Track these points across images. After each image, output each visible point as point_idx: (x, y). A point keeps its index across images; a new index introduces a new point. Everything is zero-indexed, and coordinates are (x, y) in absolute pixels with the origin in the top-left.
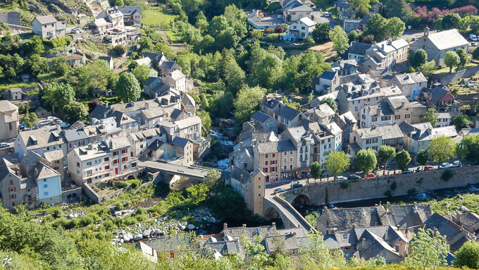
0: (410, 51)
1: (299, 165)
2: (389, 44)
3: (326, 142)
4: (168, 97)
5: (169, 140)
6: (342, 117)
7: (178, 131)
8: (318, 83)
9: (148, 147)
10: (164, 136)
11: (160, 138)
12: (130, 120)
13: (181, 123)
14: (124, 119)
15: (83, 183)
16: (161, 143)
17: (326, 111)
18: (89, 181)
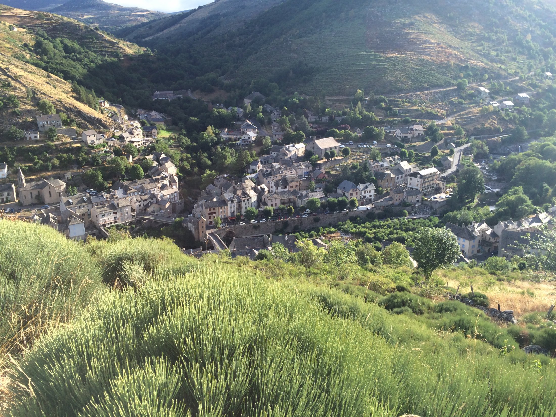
0: (306, 150)
1: (230, 215)
2: (293, 146)
3: (246, 201)
4: (159, 177)
5: (158, 202)
6: (259, 187)
7: (163, 196)
8: (249, 168)
9: (144, 206)
10: (154, 200)
11: (151, 201)
12: (134, 190)
13: (164, 192)
14: (130, 190)
15: (100, 227)
16: (151, 203)
17: (249, 183)
18: (104, 225)
